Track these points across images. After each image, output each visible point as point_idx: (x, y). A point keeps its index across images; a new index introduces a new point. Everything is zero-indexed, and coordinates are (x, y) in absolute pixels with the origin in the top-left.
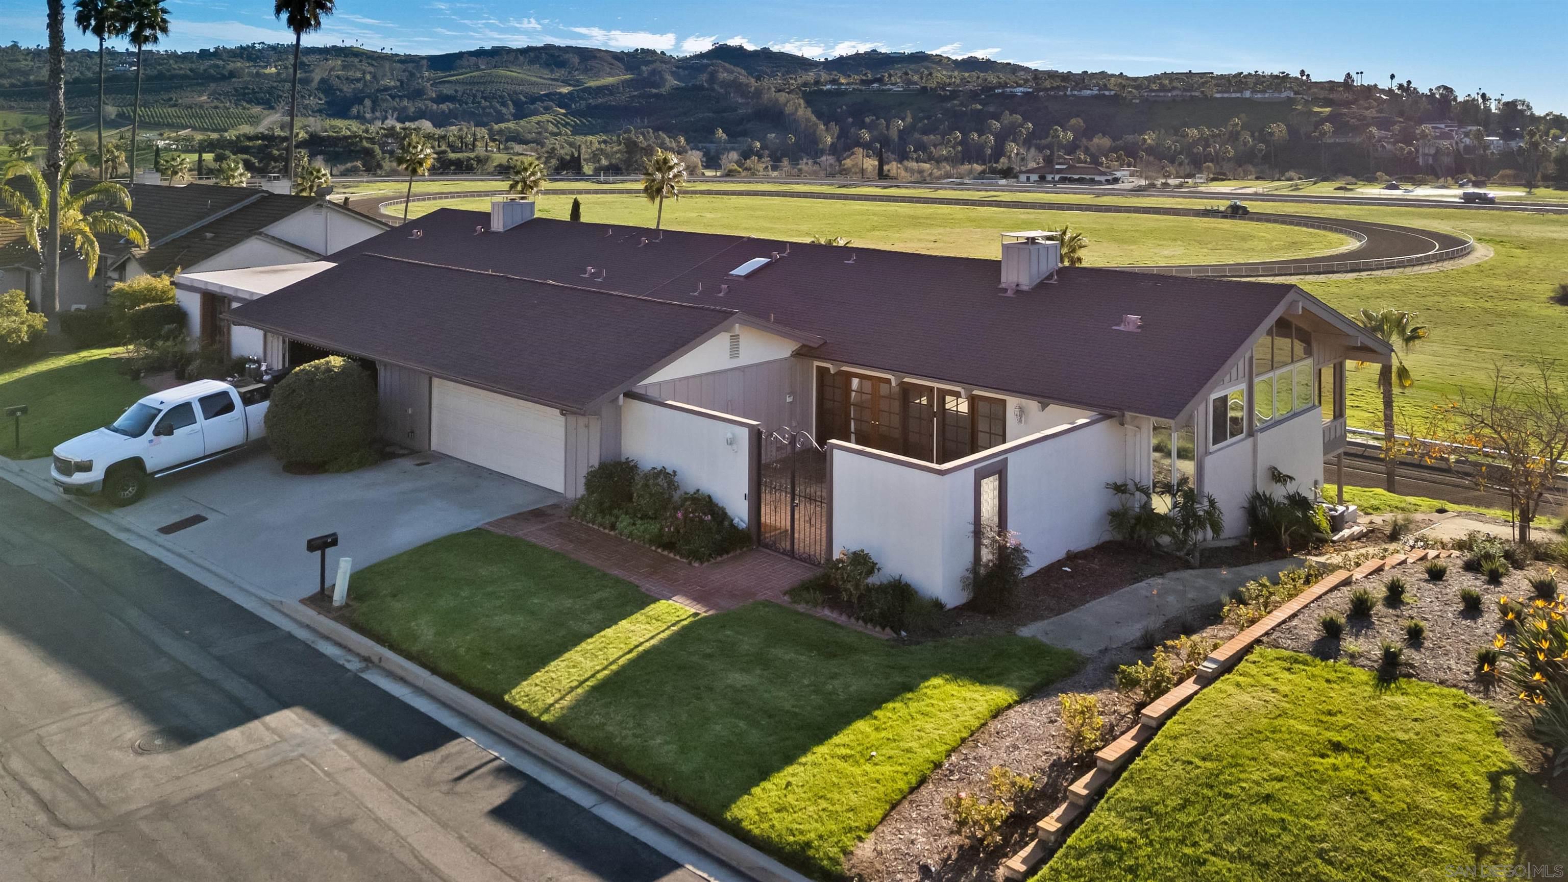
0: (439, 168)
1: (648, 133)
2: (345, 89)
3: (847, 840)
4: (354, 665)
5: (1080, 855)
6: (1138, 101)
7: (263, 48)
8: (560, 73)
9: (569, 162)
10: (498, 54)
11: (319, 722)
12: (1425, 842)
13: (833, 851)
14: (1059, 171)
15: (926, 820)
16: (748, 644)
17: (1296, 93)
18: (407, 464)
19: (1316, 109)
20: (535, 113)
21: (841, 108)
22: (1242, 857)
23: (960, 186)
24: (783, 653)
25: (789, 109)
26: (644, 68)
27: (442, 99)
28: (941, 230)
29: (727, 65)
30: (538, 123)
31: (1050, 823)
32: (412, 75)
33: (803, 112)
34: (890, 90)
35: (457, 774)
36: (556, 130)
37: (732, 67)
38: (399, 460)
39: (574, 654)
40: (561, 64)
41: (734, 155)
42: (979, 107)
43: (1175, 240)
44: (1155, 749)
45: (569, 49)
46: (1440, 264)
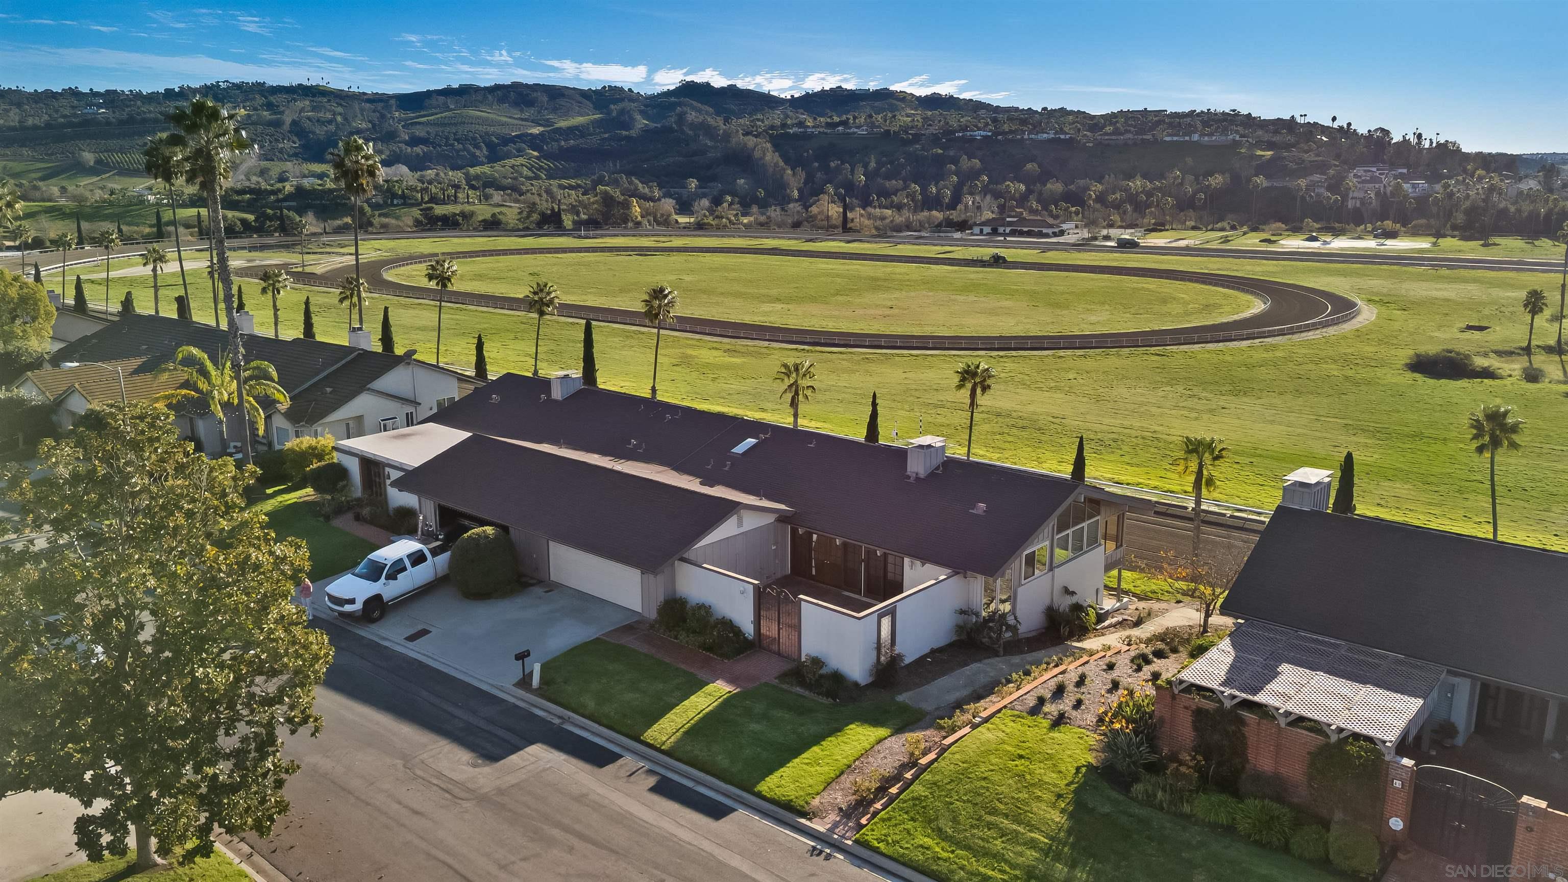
0: (427, 224)
1: (621, 178)
2: (318, 132)
3: (808, 799)
4: (557, 721)
5: (905, 802)
6: (1091, 145)
7: (228, 87)
8: (529, 113)
9: (550, 216)
10: (465, 93)
11: (553, 750)
12: (1040, 794)
13: (802, 803)
14: (1010, 224)
15: (842, 790)
16: (759, 708)
17: (1242, 136)
18: (538, 591)
19: (1259, 153)
20: (508, 156)
21: (808, 152)
22: (968, 801)
23: (918, 241)
24: (778, 713)
25: (757, 154)
26: (612, 107)
27: (415, 141)
28: (897, 294)
29: (694, 103)
30: (512, 167)
31: (894, 790)
32: (383, 116)
33: (771, 157)
34: (855, 133)
35: (628, 774)
36: (530, 174)
37: (700, 105)
38: (532, 588)
39: (670, 715)
40: (531, 103)
41: (705, 202)
42: (940, 151)
43: (1103, 303)
44: (943, 759)
45: (537, 87)
46: (1324, 330)
